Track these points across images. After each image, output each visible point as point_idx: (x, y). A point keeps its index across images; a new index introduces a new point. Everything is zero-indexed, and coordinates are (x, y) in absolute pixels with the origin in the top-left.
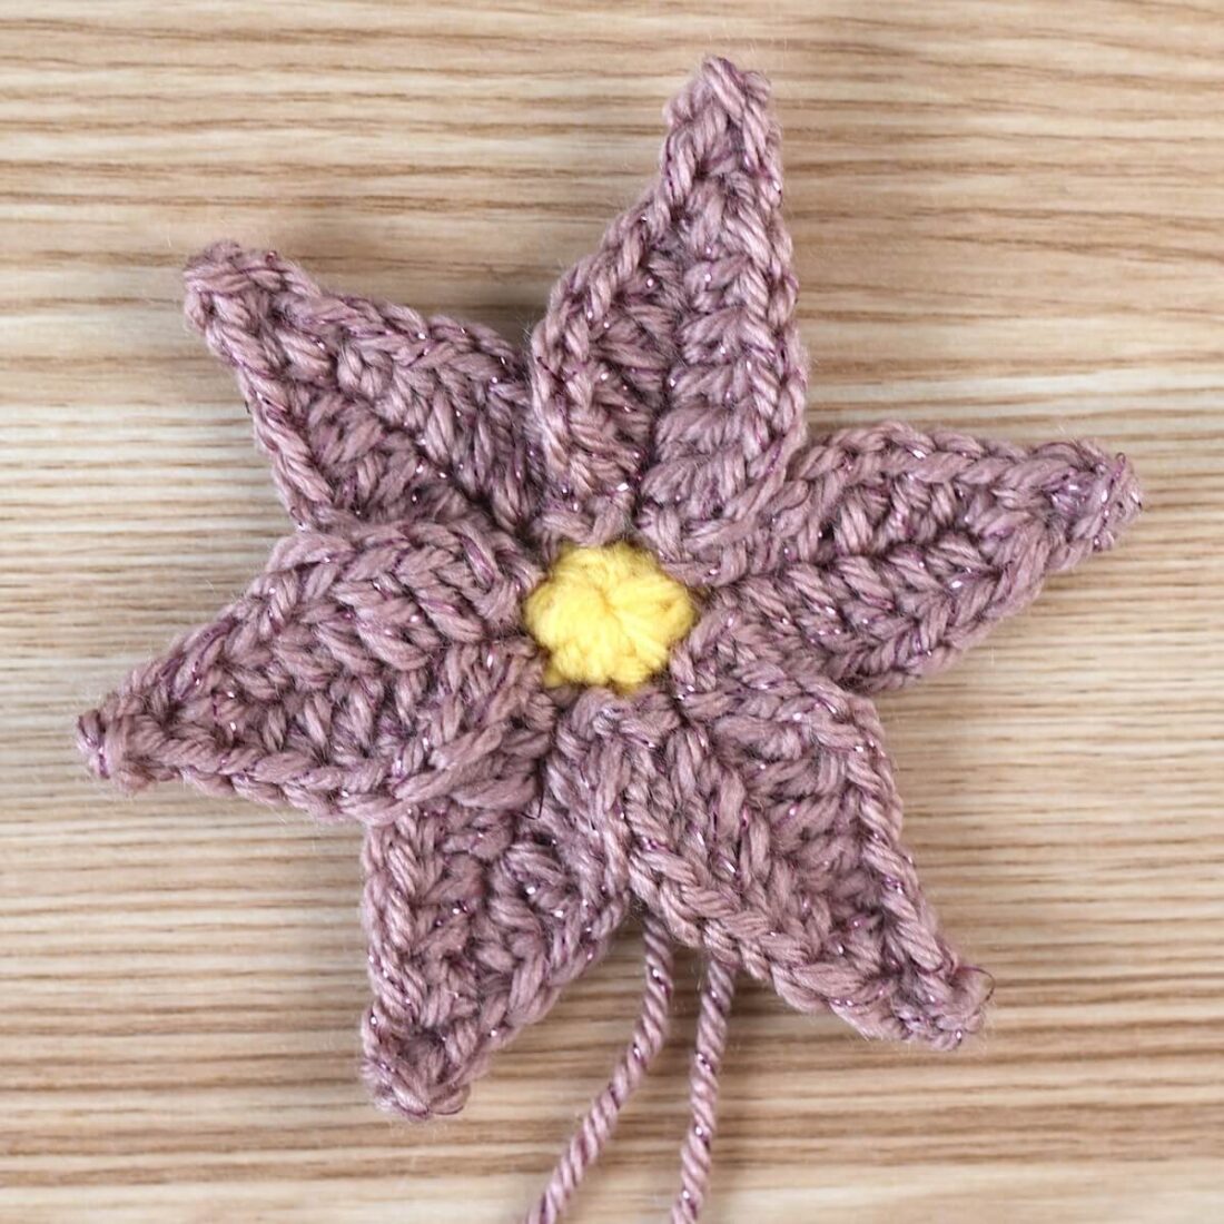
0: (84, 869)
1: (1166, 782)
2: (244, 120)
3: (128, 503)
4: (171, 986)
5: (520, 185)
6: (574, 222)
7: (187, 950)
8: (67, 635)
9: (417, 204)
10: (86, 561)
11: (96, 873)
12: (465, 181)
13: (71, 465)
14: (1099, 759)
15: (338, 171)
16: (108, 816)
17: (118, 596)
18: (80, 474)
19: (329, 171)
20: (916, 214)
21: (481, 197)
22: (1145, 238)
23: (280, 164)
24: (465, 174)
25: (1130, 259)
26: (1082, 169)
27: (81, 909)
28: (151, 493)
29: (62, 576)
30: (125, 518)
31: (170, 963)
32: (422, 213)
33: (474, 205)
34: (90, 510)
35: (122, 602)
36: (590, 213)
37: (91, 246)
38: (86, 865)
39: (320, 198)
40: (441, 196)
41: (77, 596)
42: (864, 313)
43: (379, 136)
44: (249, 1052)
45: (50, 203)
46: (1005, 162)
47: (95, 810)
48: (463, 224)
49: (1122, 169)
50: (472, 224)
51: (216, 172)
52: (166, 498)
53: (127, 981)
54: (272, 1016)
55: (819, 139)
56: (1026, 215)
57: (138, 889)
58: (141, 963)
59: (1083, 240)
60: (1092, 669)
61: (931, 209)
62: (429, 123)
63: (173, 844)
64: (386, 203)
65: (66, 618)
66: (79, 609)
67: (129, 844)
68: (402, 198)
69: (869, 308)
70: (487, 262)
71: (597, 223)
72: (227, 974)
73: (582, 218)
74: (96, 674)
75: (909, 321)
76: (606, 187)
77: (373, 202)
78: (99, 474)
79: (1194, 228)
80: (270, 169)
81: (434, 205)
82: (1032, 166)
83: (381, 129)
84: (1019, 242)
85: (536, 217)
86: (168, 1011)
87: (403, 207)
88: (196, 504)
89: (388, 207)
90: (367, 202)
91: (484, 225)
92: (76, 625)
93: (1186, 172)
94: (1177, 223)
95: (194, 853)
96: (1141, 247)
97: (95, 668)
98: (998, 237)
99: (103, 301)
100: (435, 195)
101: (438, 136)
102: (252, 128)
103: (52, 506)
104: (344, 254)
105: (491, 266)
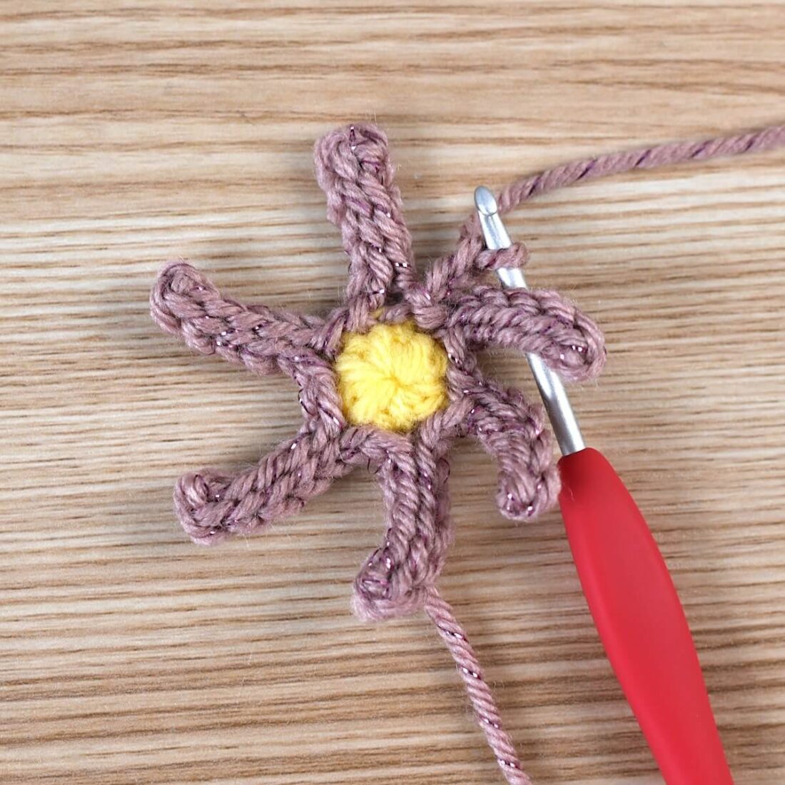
1: (762, 478)
2: (55, 12)
4: (18, 663)
5: (263, 53)
6: (304, 78)
7: (31, 635)
9: (187, 69)
12: (222, 51)
14: (713, 462)
15: (127, 47)
19: (121, 47)
20: (555, 65)
21: (234, 62)
22: (724, 78)
23: (85, 43)
24: (222, 46)
25: (714, 93)
26: (674, 29)
31: (18, 645)
32: (188, 76)
36: (315, 72)
39: (114, 66)
40: (204, 63)
42: (521, 138)
43: (158, 21)
44: (80, 712)
46: (619, 25)
48: (222, 83)
49: (703, 28)
50: (228, 82)
51: (36, 50)
54: (97, 683)
55: (481, 13)
56: (635, 63)
59: (678, 80)
60: (704, 396)
61: (566, 61)
62: (194, 9)
63: (18, 553)
64: (164, 69)
68: (176, 65)
69: (525, 135)
70: (241, 110)
71: (321, 78)
72: (62, 652)
73: (310, 76)
75: (554, 143)
76: (326, 53)
77: (154, 69)
79: (758, 69)
80: (76, 47)
81: (199, 69)
82: (637, 28)
83: (158, 15)
84: (632, 83)
85: (276, 76)
86: (17, 682)
87: (177, 72)
88: (29, 296)
89: (166, 71)
90: (151, 69)
91: (237, 83)
93: (750, 29)
94: (746, 66)
95: (34, 560)
96: (720, 84)
98: (616, 80)
100: (199, 62)
101: (199, 19)
102: (63, 18)
104: (134, 107)
105: (243, 112)
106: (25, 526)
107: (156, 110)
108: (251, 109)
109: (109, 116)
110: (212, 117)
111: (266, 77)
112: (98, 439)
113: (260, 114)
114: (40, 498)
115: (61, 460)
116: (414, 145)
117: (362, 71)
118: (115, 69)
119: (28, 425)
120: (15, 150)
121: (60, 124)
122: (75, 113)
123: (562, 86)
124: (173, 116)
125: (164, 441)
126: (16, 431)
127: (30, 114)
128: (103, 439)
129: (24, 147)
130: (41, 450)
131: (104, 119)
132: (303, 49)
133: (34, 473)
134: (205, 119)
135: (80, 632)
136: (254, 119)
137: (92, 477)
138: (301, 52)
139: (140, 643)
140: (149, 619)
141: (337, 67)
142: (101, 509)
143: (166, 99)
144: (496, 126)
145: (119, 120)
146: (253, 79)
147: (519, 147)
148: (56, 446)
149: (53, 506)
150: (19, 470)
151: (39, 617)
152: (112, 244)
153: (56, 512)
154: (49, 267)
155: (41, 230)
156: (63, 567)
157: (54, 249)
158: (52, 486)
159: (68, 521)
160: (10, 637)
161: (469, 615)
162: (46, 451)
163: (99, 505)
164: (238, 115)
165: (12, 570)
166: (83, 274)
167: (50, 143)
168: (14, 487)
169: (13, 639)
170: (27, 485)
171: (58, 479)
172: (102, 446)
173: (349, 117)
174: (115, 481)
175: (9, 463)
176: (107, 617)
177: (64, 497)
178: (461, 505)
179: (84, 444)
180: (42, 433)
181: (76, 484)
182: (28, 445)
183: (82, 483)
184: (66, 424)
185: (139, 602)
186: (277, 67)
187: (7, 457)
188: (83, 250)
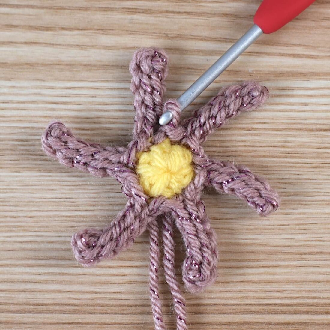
0: (9, 251)
3: (32, 116)
4: (39, 295)
5: (179, 5)
6: (198, 19)
7: (46, 282)
8: (7, 164)
9: (141, 11)
10: (15, 137)
11: (14, 252)
13: (12, 102)
16: (19, 231)
17: (27, 150)
18: (15, 105)
20: (323, 19)
21: (165, 9)
27: (7, 265)
28: (40, 113)
29: (6, 142)
30: (30, 122)
31: (39, 287)
32: (142, 14)
33: (161, 12)
34: (18, 118)
35: (28, 152)
36: (204, 16)
37: (22, 23)
38: (11, 249)
39: (106, 8)
40: (150, 8)
41: (12, 150)
42: (303, 55)
44: (67, 321)
45: (10, 7)
47: (14, 229)
48: (158, 19)
50: (161, 19)
52: (45, 115)
53: (23, 293)
54: (76, 308)
57: (29, 259)
58: (29, 286)
61: (329, 18)
63: (43, 242)
64: (130, 10)
65: (7, 158)
66: (12, 154)
67: (26, 242)
68: (136, 9)
69: (305, 53)
70: (166, 32)
71: (207, 19)
72: (60, 292)
73: (201, 18)
74: (17, 179)
75: (320, 58)
76: (210, 7)
77: (125, 10)
78: (22, 106)
81: (147, 11)
85: (184, 17)
86: (38, 305)
87: (136, 12)
89: (131, 12)
90: (123, 10)
91: (165, 19)
92: (11, 160)
95: (50, 246)
97: (17, 176)
99: (26, 43)
100: (147, 8)
103: (4, 117)
104: (114, 28)
105: (167, 34)
106: (47, 229)
107: (125, 30)
108: (171, 32)
109: (102, 32)
110: (152, 35)
111: (180, 17)
112: (85, 189)
113: (175, 35)
114: (55, 216)
115: (67, 198)
116: (250, 55)
117: (227, 17)
118: (106, 9)
119: (52, 180)
120: (55, 46)
121: (77, 35)
122: (85, 29)
123: (326, 30)
124: (133, 34)
125: (117, 193)
126: (46, 183)
127: (63, 29)
128: (87, 189)
129: (60, 45)
130: (57, 193)
131: (99, 33)
132: (199, 4)
133: (53, 204)
134: (148, 36)
135: (70, 283)
136: (172, 37)
137: (81, 208)
138: (197, 6)
139: (98, 290)
140: (103, 279)
141: (215, 14)
142: (85, 224)
143: (130, 25)
144: (292, 48)
145: (106, 34)
146: (173, 18)
147: (303, 59)
148: (64, 191)
149: (61, 220)
150: (46, 202)
151: (51, 274)
152: (99, 95)
153: (63, 224)
154: (68, 104)
155: (65, 86)
156: (64, 251)
157: (70, 95)
158: (61, 211)
159: (67, 228)
160: (36, 282)
161: (260, 289)
162: (59, 193)
163: (83, 221)
164: (164, 35)
165: (40, 250)
166: (83, 108)
167: (72, 43)
168: (43, 210)
169: (37, 284)
170: (49, 210)
171: (64, 207)
172: (87, 193)
173: (219, 39)
174: (92, 210)
175: (41, 198)
176: (83, 276)
177: (67, 216)
178: (260, 234)
179: (78, 191)
180: (58, 185)
181: (73, 210)
182: (51, 190)
183: (76, 211)
184: (70, 181)
185: (99, 270)
186: (185, 12)
187: (41, 195)
188: (84, 97)
